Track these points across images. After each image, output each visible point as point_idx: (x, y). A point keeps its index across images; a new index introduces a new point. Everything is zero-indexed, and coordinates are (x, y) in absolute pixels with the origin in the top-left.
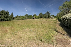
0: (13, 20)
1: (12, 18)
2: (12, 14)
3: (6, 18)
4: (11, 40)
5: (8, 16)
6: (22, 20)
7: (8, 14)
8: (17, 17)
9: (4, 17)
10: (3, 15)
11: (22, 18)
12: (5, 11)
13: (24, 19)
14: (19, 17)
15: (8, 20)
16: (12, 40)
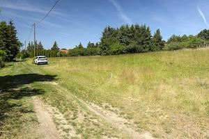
0: (161, 49)
1: (157, 45)
2: (158, 32)
3: (143, 44)
4: (134, 100)
5: (147, 38)
6: (188, 50)
7: (147, 33)
8: (172, 40)
9: (136, 42)
10: (135, 36)
11: (187, 43)
12: (140, 26)
13: (195, 47)
14: (179, 39)
15: (147, 49)
16: (138, 100)
